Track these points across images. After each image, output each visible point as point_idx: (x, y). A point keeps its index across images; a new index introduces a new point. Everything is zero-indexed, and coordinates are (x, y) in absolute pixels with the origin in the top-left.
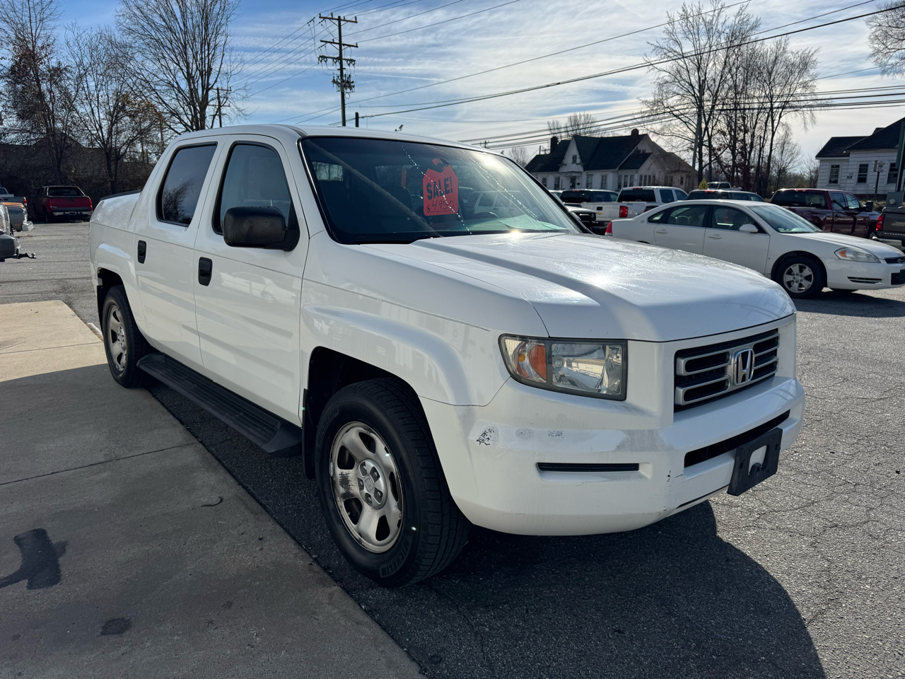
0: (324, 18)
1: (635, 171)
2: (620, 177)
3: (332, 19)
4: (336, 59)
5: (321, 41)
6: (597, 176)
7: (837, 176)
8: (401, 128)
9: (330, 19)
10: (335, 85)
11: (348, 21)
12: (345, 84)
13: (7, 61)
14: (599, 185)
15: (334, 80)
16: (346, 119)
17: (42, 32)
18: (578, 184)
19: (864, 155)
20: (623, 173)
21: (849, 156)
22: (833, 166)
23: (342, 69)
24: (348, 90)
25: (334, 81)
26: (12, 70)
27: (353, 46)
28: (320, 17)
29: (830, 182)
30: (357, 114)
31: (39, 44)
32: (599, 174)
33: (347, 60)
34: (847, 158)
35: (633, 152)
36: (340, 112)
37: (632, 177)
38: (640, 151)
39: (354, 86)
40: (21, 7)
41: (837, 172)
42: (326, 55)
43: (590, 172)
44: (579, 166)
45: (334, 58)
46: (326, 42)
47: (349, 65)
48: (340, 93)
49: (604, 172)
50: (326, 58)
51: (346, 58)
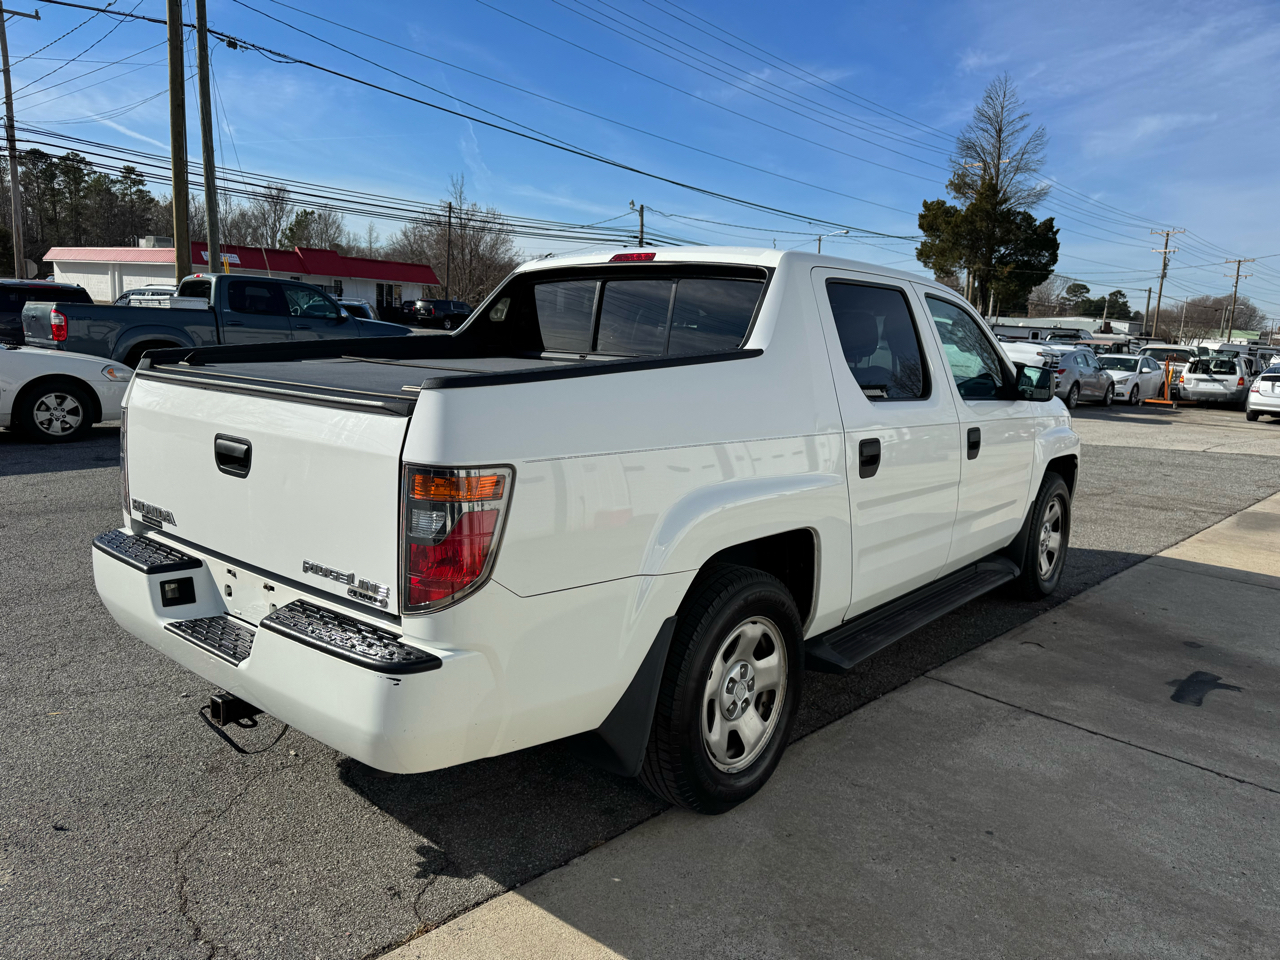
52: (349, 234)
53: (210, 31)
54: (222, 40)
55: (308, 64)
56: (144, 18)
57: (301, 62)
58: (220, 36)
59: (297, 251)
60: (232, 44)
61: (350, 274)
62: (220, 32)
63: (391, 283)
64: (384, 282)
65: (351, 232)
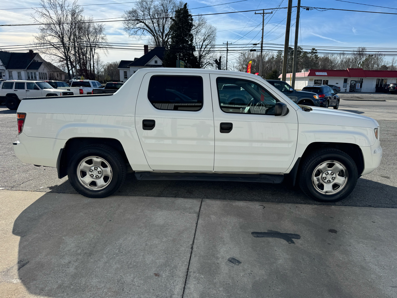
1: (36, 70)
2: (28, 73)
6: (15, 73)
7: (127, 76)
14: (17, 77)
18: (4, 76)
19: (133, 68)
20: (30, 71)
21: (129, 68)
22: (124, 72)
29: (125, 78)
32: (16, 71)
34: (129, 69)
35: (32, 61)
37: (35, 74)
38: (35, 61)
41: (126, 74)
43: (10, 70)
44: (3, 67)
49: (19, 70)
52: (385, 61)
53: (301, 7)
54: (305, 9)
55: (332, 9)
56: (283, 8)
57: (330, 9)
58: (304, 7)
59: (348, 70)
60: (308, 9)
61: (366, 76)
62: (304, 6)
63: (383, 78)
64: (380, 78)
65: (386, 61)
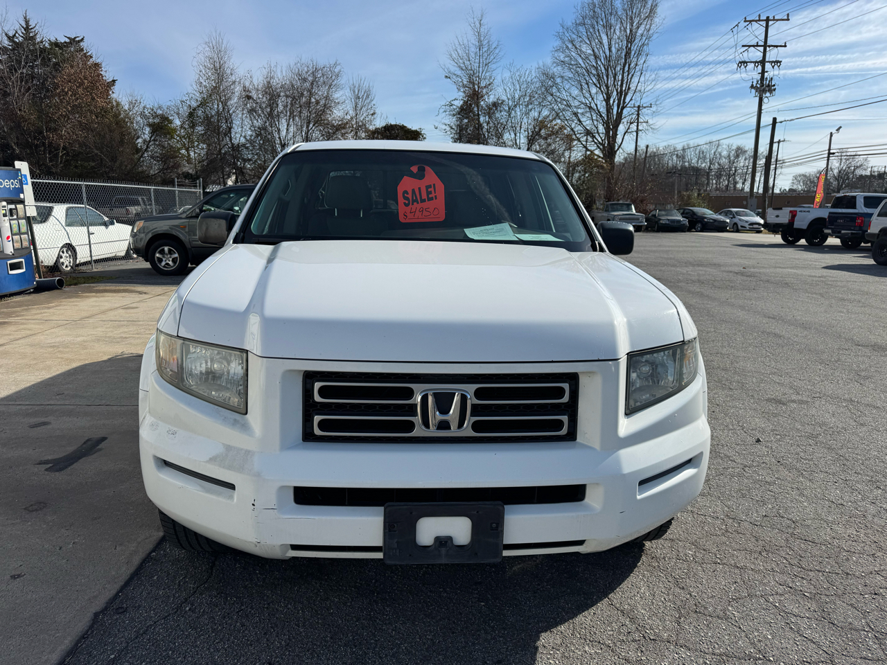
0: (750, 21)
3: (759, 20)
4: (758, 62)
5: (743, 46)
8: (838, 130)
9: (756, 21)
10: (753, 91)
11: (777, 20)
12: (764, 88)
13: (458, 101)
15: (752, 85)
16: (762, 125)
17: (487, 74)
23: (763, 72)
24: (768, 94)
25: (752, 87)
26: (462, 108)
27: (781, 46)
28: (745, 21)
30: (775, 119)
31: (483, 84)
33: (772, 62)
36: (755, 119)
39: (775, 90)
40: (474, 56)
42: (747, 60)
45: (755, 62)
46: (750, 46)
47: (773, 67)
48: (757, 99)
50: (747, 63)
51: (771, 60)
